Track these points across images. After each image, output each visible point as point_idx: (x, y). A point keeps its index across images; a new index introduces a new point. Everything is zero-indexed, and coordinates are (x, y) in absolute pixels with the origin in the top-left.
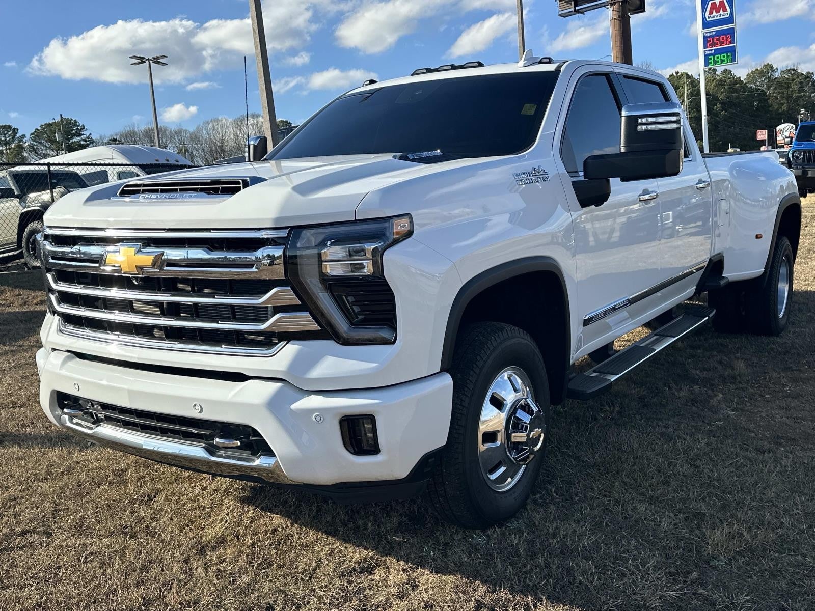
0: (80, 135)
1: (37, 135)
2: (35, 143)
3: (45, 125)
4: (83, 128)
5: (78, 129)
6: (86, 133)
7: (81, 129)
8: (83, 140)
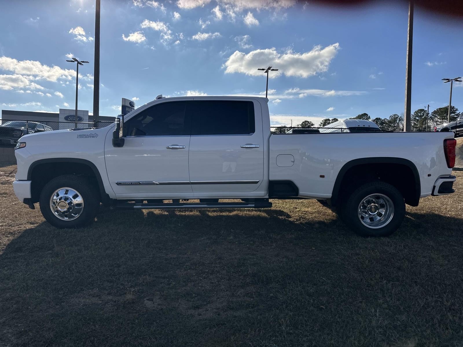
0: (455, 113)
1: (435, 112)
2: (433, 116)
3: (439, 109)
4: (457, 110)
5: (454, 110)
6: (458, 112)
7: (456, 110)
8: (456, 115)
